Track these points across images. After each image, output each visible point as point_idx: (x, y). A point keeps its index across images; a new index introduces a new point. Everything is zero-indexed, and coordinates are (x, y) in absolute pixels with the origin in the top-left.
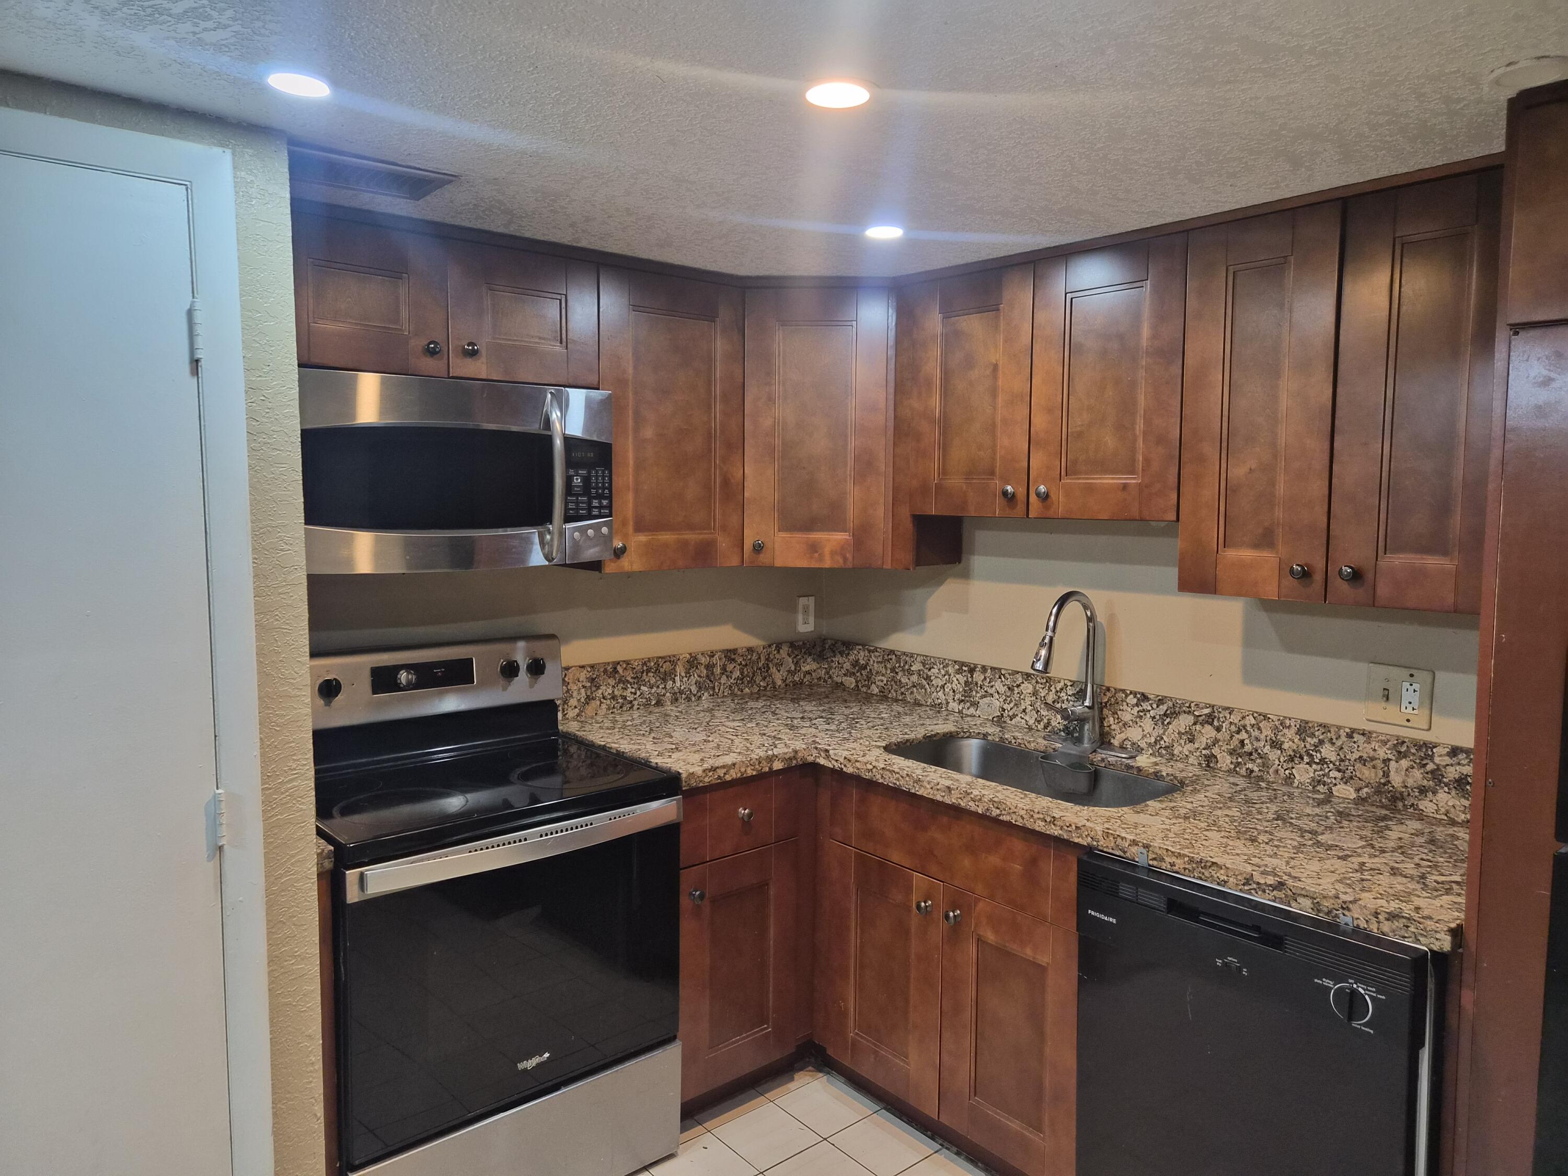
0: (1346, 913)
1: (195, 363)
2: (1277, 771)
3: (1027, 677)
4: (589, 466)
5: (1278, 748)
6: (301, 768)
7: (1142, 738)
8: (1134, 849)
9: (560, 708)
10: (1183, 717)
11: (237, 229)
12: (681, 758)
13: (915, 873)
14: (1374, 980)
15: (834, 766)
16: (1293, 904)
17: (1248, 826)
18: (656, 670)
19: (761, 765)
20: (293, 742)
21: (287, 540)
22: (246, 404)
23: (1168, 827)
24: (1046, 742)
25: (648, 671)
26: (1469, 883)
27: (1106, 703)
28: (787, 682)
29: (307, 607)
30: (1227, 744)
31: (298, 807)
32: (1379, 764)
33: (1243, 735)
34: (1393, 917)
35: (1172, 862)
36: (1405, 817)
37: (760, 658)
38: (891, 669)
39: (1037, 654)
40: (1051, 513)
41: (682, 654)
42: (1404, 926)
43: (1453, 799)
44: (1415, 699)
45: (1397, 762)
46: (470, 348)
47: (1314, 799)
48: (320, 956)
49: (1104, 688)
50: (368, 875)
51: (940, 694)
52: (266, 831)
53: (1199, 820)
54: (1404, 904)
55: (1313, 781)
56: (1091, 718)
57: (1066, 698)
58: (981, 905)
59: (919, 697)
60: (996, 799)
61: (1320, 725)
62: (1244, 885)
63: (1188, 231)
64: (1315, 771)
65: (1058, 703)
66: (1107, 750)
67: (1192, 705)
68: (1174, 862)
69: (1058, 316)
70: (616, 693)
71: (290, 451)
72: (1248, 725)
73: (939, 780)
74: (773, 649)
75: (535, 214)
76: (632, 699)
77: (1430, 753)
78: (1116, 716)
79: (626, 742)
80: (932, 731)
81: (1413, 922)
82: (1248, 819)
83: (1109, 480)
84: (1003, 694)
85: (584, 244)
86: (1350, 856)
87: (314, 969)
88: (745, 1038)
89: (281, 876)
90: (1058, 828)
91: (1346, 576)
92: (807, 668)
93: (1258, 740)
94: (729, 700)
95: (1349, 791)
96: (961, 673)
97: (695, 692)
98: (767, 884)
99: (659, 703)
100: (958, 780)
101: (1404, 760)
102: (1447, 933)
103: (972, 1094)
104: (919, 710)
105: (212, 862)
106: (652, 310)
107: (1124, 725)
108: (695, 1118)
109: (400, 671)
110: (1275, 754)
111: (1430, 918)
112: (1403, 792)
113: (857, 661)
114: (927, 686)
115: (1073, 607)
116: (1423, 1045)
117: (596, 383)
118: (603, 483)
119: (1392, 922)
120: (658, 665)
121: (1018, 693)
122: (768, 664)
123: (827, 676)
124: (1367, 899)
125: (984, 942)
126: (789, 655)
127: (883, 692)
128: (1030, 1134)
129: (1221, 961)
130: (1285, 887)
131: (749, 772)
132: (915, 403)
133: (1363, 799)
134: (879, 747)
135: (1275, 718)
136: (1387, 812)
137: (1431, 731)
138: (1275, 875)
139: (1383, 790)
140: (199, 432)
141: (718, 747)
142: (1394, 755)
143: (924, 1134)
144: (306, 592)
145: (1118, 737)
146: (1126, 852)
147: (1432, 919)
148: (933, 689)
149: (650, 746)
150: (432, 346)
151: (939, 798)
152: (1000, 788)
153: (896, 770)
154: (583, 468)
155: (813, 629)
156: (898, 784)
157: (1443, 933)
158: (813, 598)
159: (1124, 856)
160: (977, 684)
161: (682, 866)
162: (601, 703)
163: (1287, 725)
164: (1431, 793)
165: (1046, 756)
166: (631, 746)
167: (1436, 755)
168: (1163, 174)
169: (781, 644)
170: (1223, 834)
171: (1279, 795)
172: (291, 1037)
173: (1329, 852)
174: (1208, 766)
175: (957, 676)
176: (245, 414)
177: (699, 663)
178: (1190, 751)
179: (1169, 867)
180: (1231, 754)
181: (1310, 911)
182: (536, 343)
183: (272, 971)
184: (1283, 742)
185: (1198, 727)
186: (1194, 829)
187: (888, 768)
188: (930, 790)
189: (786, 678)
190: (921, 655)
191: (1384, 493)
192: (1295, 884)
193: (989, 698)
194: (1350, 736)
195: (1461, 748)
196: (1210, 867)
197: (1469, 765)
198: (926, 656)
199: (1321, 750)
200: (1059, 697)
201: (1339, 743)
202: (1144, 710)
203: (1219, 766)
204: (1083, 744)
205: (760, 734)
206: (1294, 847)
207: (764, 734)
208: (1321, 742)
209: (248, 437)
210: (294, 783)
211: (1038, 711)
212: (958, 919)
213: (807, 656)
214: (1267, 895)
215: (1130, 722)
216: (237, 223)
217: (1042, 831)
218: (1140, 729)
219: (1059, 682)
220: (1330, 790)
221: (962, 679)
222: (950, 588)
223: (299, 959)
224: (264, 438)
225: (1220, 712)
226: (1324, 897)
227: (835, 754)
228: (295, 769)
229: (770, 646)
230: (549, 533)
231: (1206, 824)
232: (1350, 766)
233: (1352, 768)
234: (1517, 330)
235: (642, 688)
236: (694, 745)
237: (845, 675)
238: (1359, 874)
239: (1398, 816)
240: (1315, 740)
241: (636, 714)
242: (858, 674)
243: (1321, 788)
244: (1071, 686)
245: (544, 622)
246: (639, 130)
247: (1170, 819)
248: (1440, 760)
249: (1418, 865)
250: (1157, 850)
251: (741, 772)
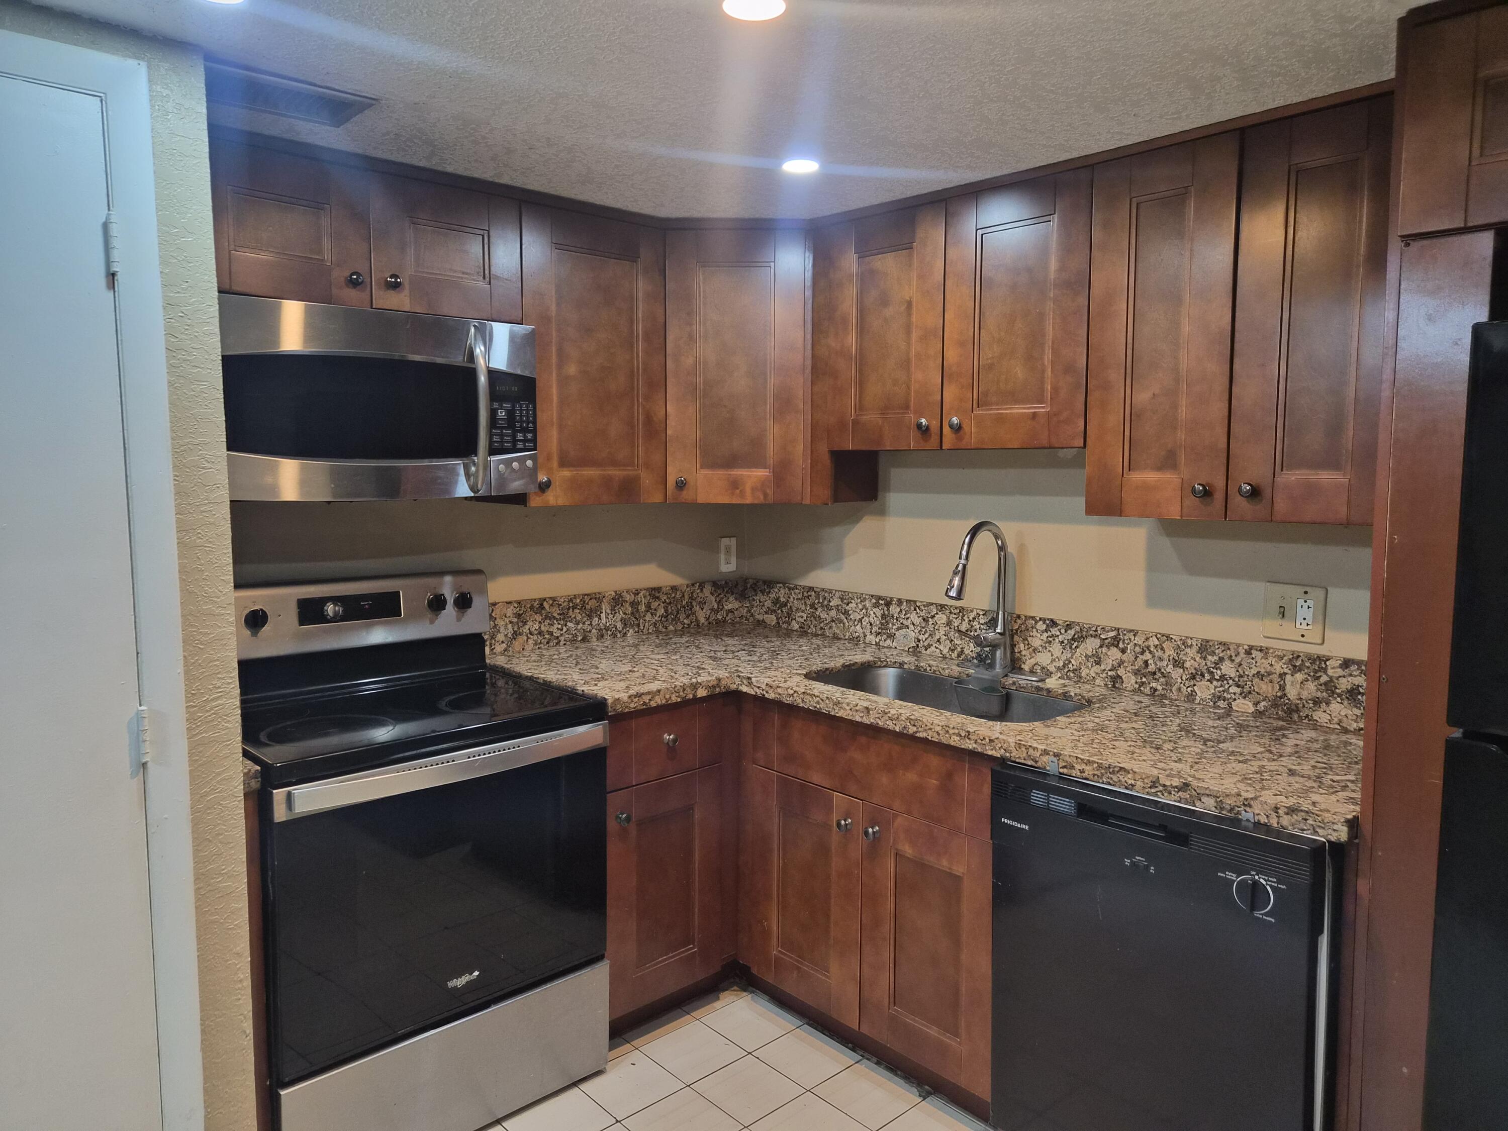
0: (1248, 809)
1: (111, 277)
2: (1179, 689)
3: (942, 608)
4: (514, 400)
5: (1180, 667)
6: (226, 686)
7: (1051, 662)
8: (1045, 758)
9: (488, 643)
10: (1089, 641)
11: (153, 143)
12: (607, 686)
13: (835, 793)
14: (1275, 871)
15: (756, 693)
16: (1198, 803)
17: (1153, 736)
18: (582, 607)
19: (685, 692)
20: (218, 660)
21: (209, 458)
22: (165, 320)
23: (1077, 738)
24: (960, 669)
25: (574, 608)
26: (1364, 781)
27: (1017, 630)
28: (710, 620)
29: (230, 525)
30: (1132, 665)
31: (223, 725)
32: (1275, 677)
33: (1147, 656)
34: (1293, 811)
35: (1081, 769)
36: (1300, 727)
37: (683, 596)
38: (810, 605)
39: (951, 581)
40: (963, 444)
41: (607, 592)
42: (1303, 819)
43: (1346, 709)
44: (1309, 614)
45: (1292, 675)
46: (393, 280)
47: (1215, 713)
48: (248, 874)
49: (1015, 616)
50: (296, 794)
51: (858, 627)
52: (191, 748)
53: (1107, 732)
54: (1302, 799)
55: (1214, 697)
56: (1003, 645)
57: (978, 627)
58: (899, 821)
59: (838, 632)
60: (912, 717)
61: (1220, 644)
62: (1150, 787)
63: (1092, 165)
64: (1216, 687)
65: (971, 632)
66: (1019, 674)
67: (1099, 629)
68: (1083, 769)
69: (970, 253)
70: (543, 628)
71: (211, 369)
72: (1152, 646)
73: (858, 701)
74: (697, 588)
75: (456, 145)
76: (559, 635)
77: (1324, 666)
78: (1026, 642)
79: (552, 673)
80: (850, 661)
81: (1311, 815)
82: (1153, 730)
83: (1018, 410)
84: (918, 625)
85: (505, 180)
86: (1250, 760)
87: (242, 886)
88: (672, 957)
89: (207, 794)
90: (972, 742)
91: (1246, 492)
92: (730, 606)
93: (1161, 659)
94: (653, 637)
95: (1248, 705)
96: (878, 607)
97: (621, 629)
98: (692, 809)
99: (585, 639)
100: (876, 702)
101: (1299, 673)
102: (1344, 824)
103: (891, 1004)
104: (839, 644)
105: (135, 779)
106: (573, 249)
107: (1034, 650)
108: (623, 1037)
109: (328, 602)
110: (1177, 672)
111: (1328, 811)
112: (1298, 704)
113: (778, 599)
114: (845, 620)
115: (985, 537)
116: (1322, 932)
117: (519, 319)
118: (528, 417)
119: (1292, 816)
120: (584, 602)
121: (933, 624)
122: (691, 603)
123: (749, 614)
124: (1269, 797)
125: (901, 856)
126: (712, 594)
127: (803, 628)
128: (947, 1039)
129: (1129, 861)
130: (1190, 788)
131: (673, 699)
132: (832, 342)
133: (1260, 712)
134: (799, 674)
135: (1177, 638)
136: (1284, 724)
137: (1325, 645)
138: (1181, 777)
139: (1279, 703)
140: (116, 347)
141: (643, 676)
142: (1290, 669)
143: (846, 1047)
144: (229, 510)
145: (1028, 662)
146: (1037, 762)
147: (1330, 811)
148: (851, 623)
149: (576, 677)
150: (355, 277)
151: (858, 719)
152: (916, 707)
153: (816, 694)
154: (507, 401)
155: (735, 569)
156: (818, 707)
157: (1340, 825)
158: (735, 538)
159: (1036, 765)
160: (893, 616)
161: (608, 790)
162: (528, 638)
163: (1189, 645)
164: (1324, 704)
165: (959, 681)
166: (558, 676)
167: (1329, 668)
168: (1070, 102)
169: (704, 583)
170: (1130, 743)
171: (1181, 711)
172: (219, 955)
173: (1230, 757)
174: (1114, 686)
175: (874, 610)
176: (163, 330)
177: (624, 601)
178: (1097, 673)
179: (1079, 774)
180: (1136, 674)
181: (1214, 809)
182: (459, 277)
183: (199, 888)
184: (1186, 661)
185: (1104, 650)
186: (1102, 739)
187: (808, 692)
188: (850, 711)
189: (709, 616)
190: (839, 591)
191: (1281, 412)
192: (1200, 785)
193: (904, 630)
194: (1248, 653)
195: (1353, 660)
196: (1118, 772)
197: (1361, 676)
198: (844, 592)
199: (1222, 667)
200: (972, 626)
201: (1238, 660)
202: (1053, 635)
203: (1124, 686)
204: (995, 669)
205: (684, 665)
206: (1197, 754)
207: (688, 665)
208: (1221, 659)
209: (166, 353)
210: (219, 702)
211: (952, 640)
212: (877, 835)
213: (729, 595)
214: (1173, 796)
215: (1040, 648)
216: (153, 137)
217: (958, 746)
218: (1049, 654)
219: (972, 611)
220: (1230, 705)
221: (879, 613)
222: (867, 525)
223: (226, 877)
224: (184, 355)
225: (1125, 635)
226: (1227, 796)
227: (757, 681)
228: (219, 687)
229: (693, 585)
230: (474, 464)
231: (1113, 735)
232: (1249, 681)
233: (1250, 683)
234: (1408, 242)
235: (569, 624)
236: (620, 674)
237: (766, 613)
238: (1258, 775)
239: (1294, 726)
240: (1216, 658)
241: (562, 649)
242: (779, 611)
243: (1221, 703)
244: (983, 615)
245: (472, 557)
246: (559, 46)
247: (1079, 731)
248: (1333, 672)
249: (1314, 767)
250: (1067, 758)
251: (666, 699)
